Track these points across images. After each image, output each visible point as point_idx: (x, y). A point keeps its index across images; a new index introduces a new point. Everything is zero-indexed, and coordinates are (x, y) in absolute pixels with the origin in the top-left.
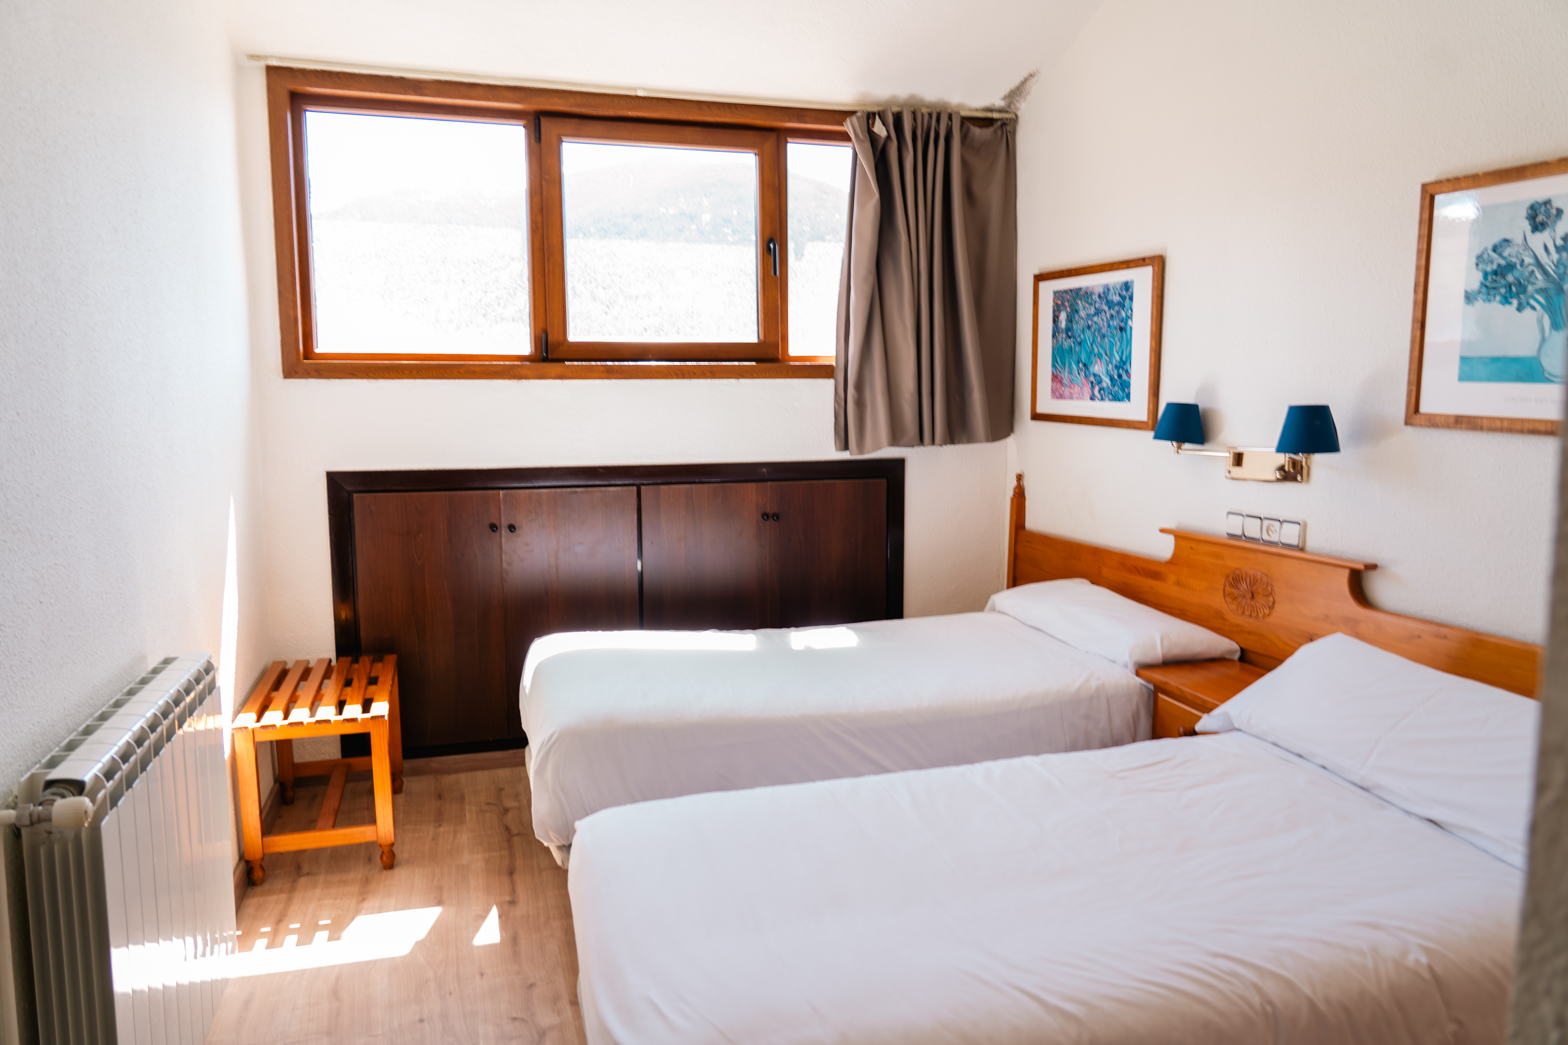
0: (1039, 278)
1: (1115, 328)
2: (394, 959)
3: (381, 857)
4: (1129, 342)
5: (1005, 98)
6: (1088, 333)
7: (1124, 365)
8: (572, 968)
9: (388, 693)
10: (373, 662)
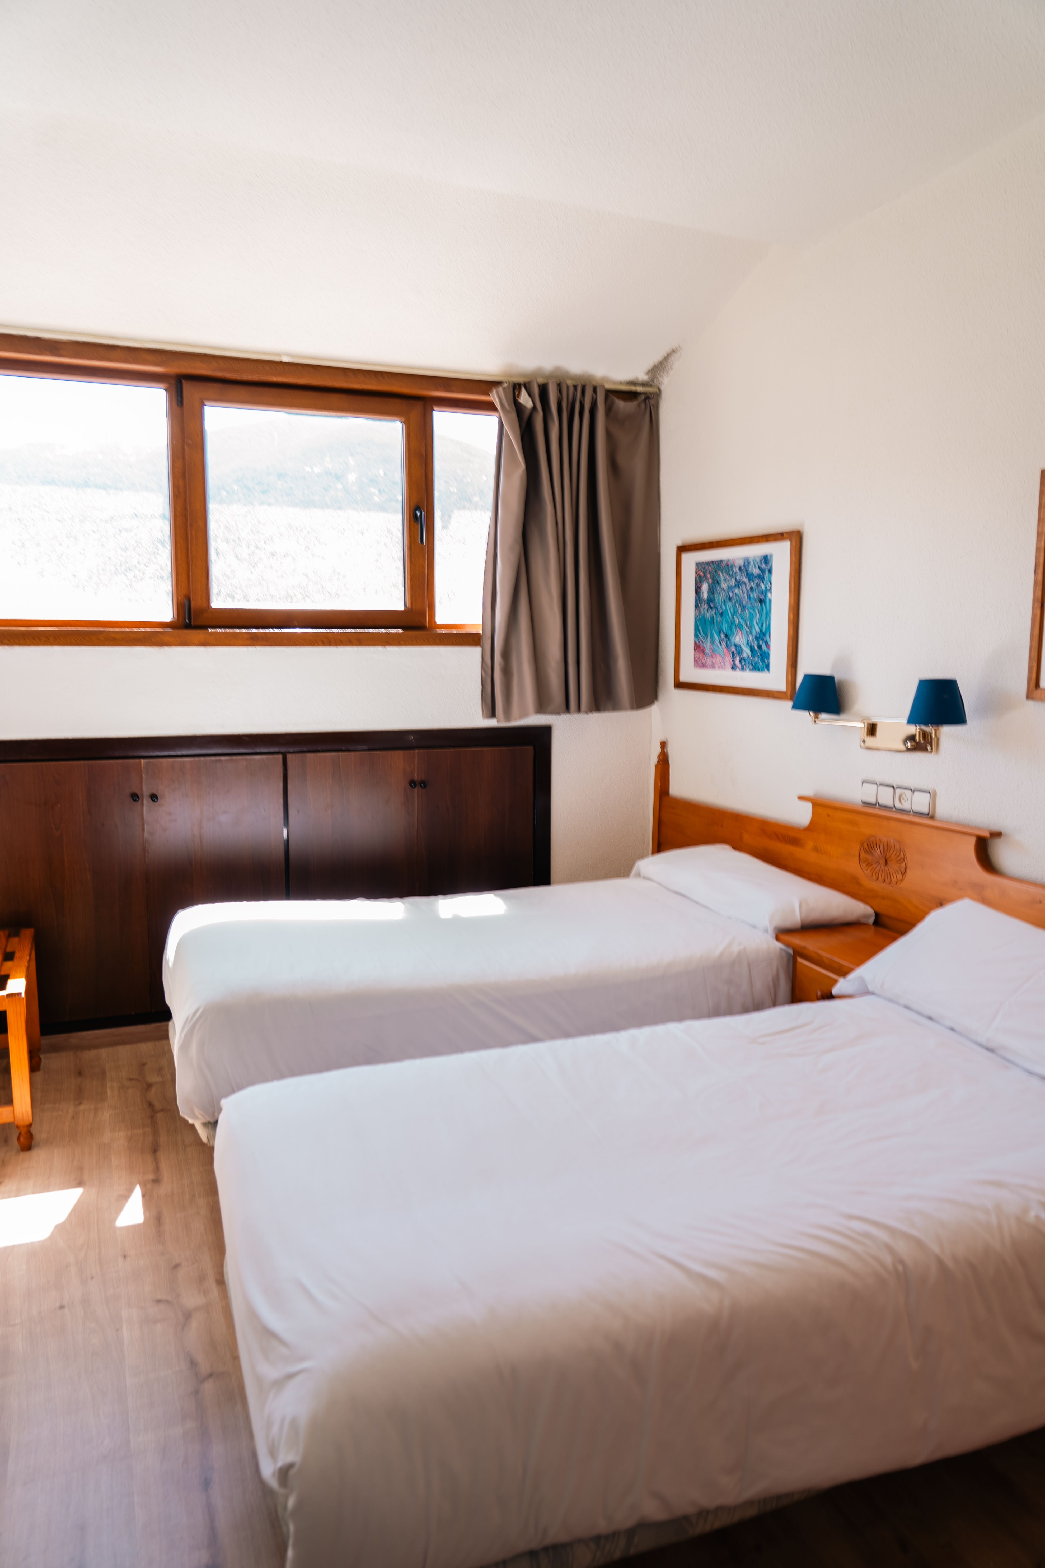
0: (682, 549)
1: (755, 600)
2: (32, 1243)
3: (19, 1139)
4: (768, 614)
5: (648, 373)
6: (729, 605)
7: (763, 636)
8: (218, 1247)
9: (25, 969)
10: (9, 936)
